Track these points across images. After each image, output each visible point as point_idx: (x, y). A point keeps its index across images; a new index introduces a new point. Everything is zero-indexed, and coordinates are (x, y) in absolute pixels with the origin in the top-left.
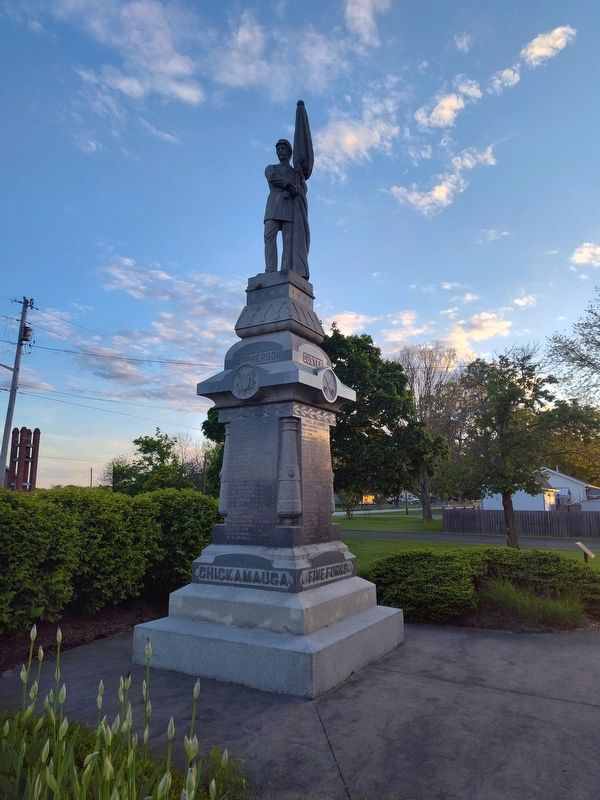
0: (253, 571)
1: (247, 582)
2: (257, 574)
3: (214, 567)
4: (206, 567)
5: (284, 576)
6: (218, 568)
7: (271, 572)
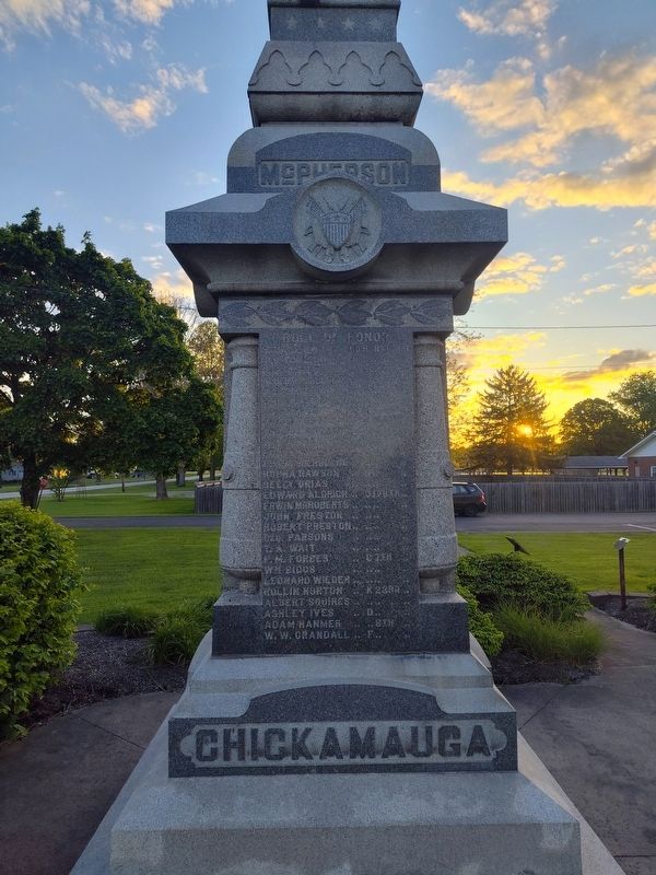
0: (382, 728)
1: (362, 757)
2: (393, 733)
3: (248, 727)
4: (220, 729)
5: (478, 731)
6: (262, 728)
7: (437, 725)
